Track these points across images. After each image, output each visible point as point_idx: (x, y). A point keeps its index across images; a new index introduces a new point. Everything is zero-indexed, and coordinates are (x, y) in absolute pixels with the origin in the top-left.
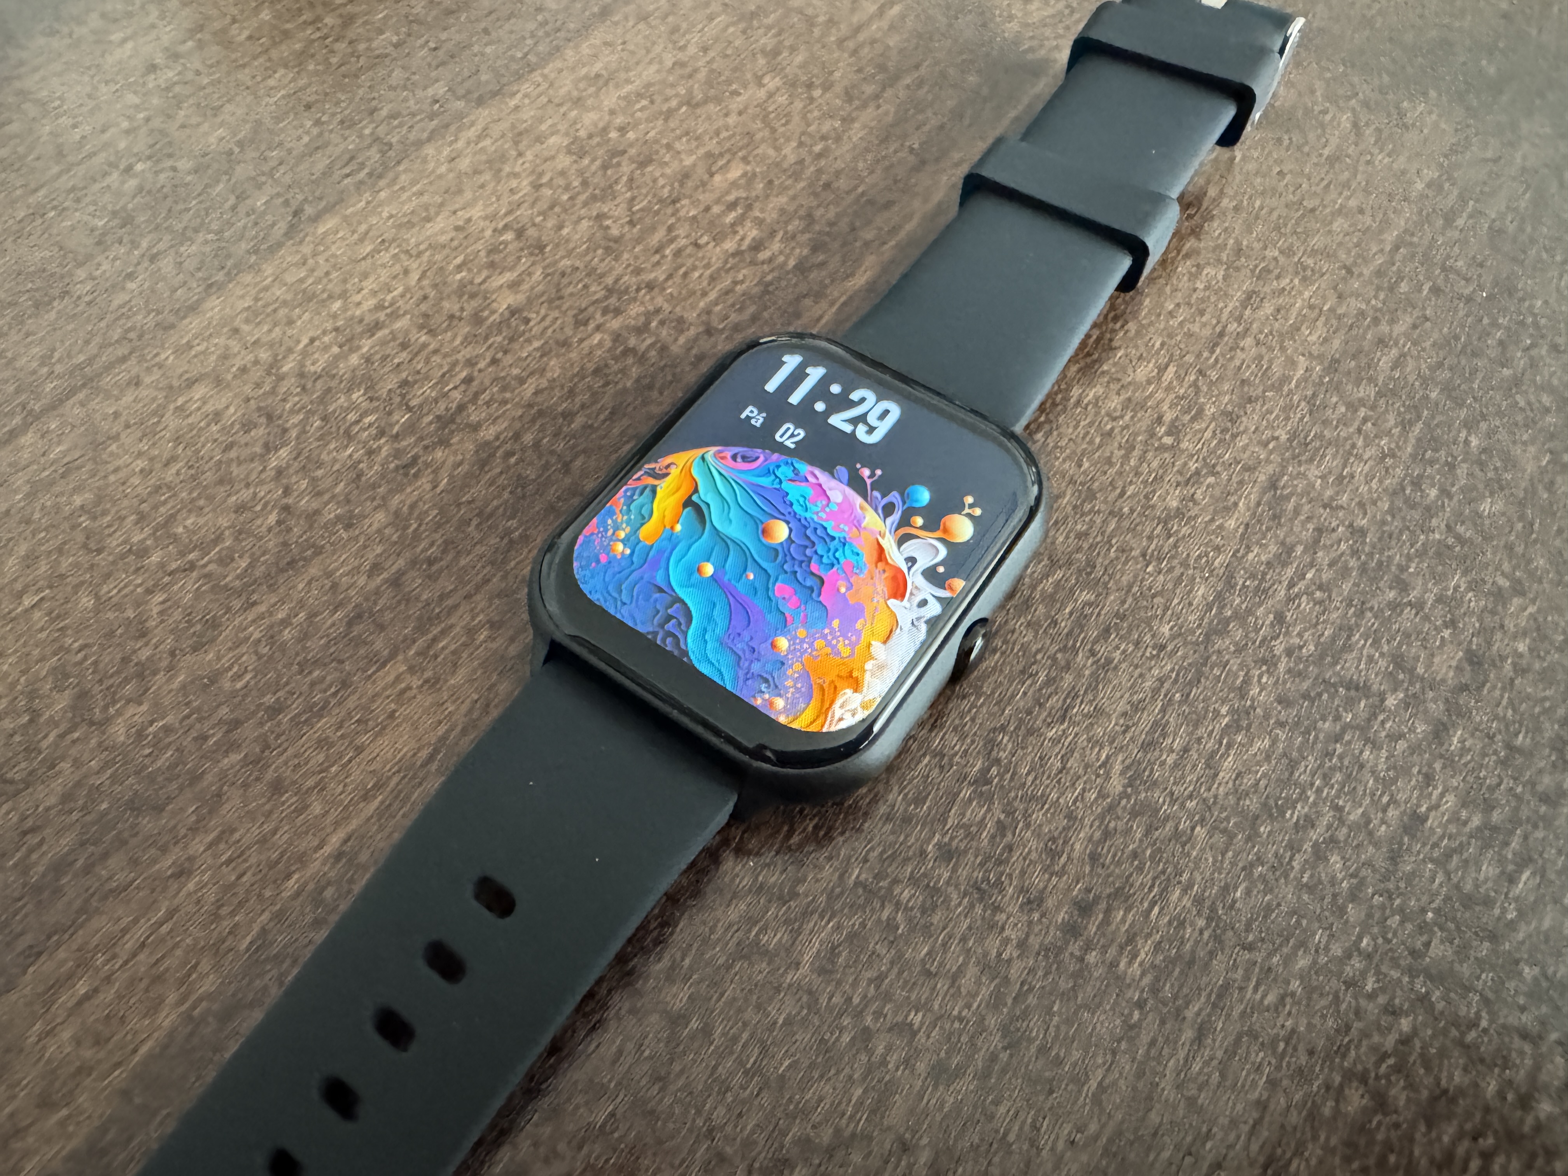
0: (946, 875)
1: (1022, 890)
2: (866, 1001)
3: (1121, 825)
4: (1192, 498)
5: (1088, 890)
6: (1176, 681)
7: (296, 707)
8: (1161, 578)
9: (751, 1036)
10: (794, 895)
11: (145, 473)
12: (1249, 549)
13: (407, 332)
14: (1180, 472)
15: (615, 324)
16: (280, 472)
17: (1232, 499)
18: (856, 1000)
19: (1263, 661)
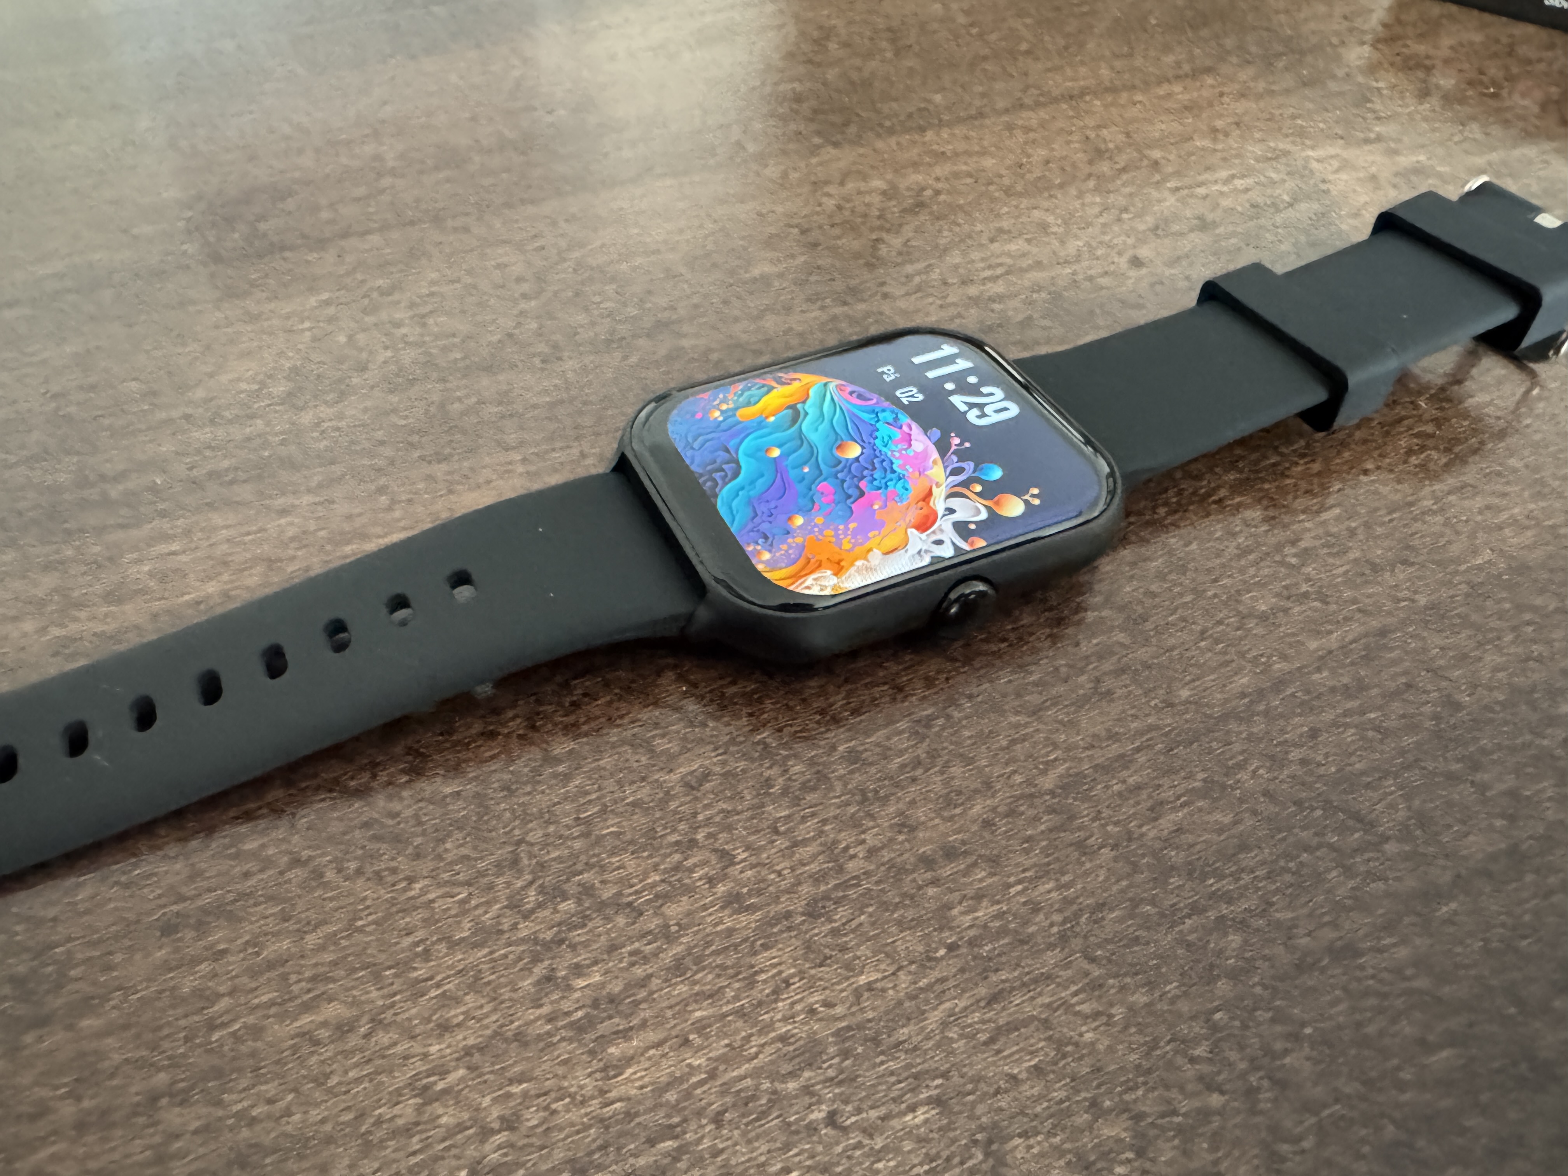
1: (901, 813)
3: (1031, 812)
4: (1286, 611)
5: (964, 842)
6: (1166, 734)
7: (429, 450)
8: (1210, 654)
9: (598, 798)
12: (1319, 670)
13: (675, 263)
14: (1286, 587)
16: (522, 313)
17: (1329, 627)
19: (1272, 758)
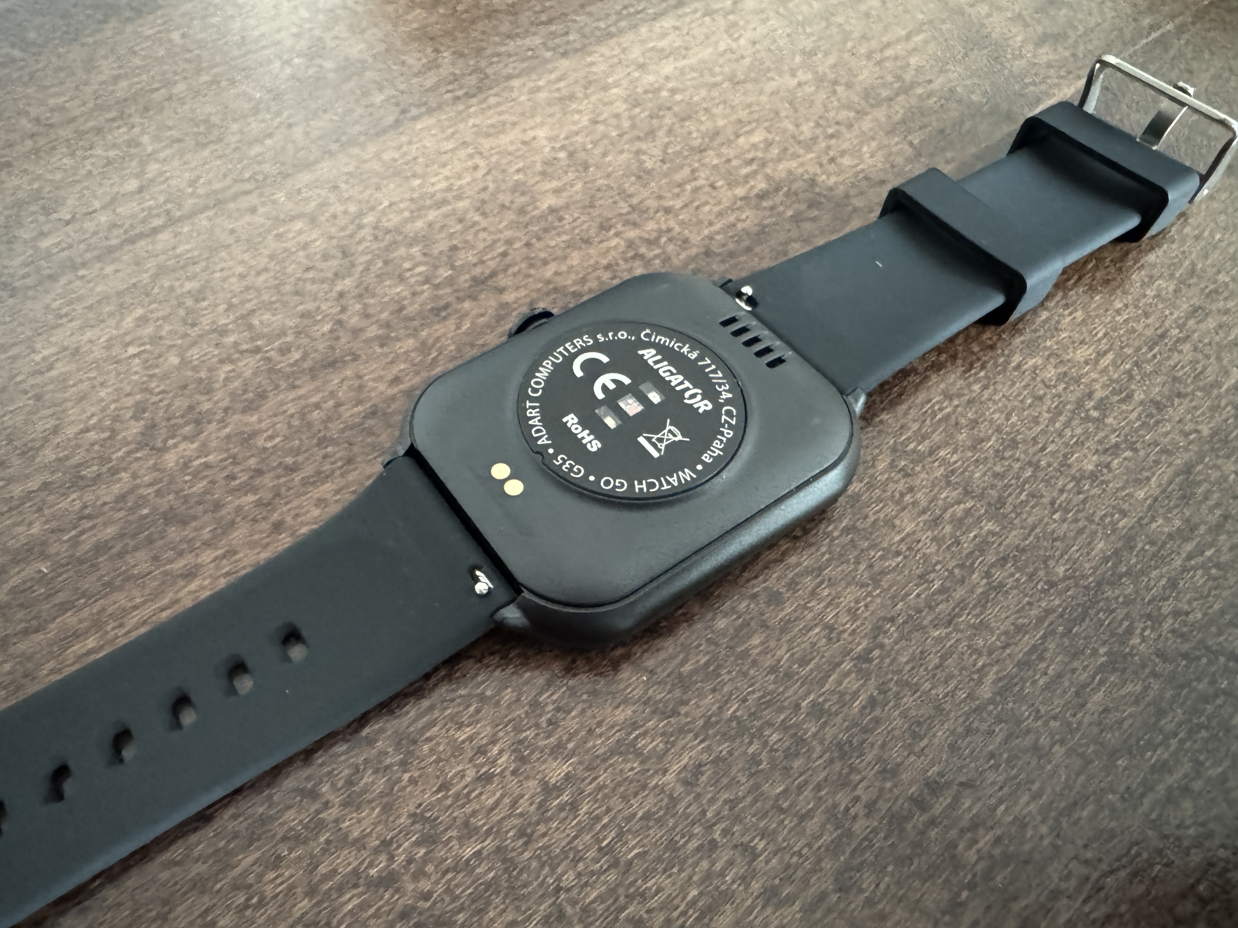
0: (813, 729)
1: (879, 760)
2: (719, 817)
3: (984, 727)
4: (1108, 466)
5: (941, 774)
6: (1061, 616)
7: (308, 471)
8: (1065, 526)
9: (611, 821)
10: (675, 713)
11: (242, 276)
12: (1153, 519)
13: (466, 211)
14: (1100, 442)
15: (632, 234)
16: (341, 295)
17: (1146, 474)
18: (709, 815)
19: (1149, 616)
